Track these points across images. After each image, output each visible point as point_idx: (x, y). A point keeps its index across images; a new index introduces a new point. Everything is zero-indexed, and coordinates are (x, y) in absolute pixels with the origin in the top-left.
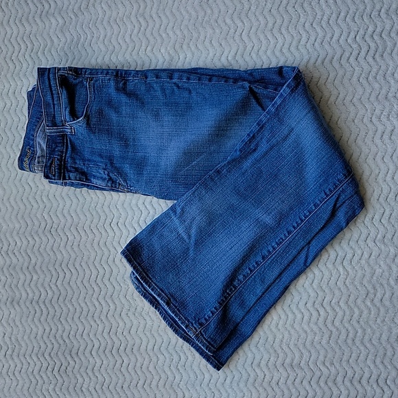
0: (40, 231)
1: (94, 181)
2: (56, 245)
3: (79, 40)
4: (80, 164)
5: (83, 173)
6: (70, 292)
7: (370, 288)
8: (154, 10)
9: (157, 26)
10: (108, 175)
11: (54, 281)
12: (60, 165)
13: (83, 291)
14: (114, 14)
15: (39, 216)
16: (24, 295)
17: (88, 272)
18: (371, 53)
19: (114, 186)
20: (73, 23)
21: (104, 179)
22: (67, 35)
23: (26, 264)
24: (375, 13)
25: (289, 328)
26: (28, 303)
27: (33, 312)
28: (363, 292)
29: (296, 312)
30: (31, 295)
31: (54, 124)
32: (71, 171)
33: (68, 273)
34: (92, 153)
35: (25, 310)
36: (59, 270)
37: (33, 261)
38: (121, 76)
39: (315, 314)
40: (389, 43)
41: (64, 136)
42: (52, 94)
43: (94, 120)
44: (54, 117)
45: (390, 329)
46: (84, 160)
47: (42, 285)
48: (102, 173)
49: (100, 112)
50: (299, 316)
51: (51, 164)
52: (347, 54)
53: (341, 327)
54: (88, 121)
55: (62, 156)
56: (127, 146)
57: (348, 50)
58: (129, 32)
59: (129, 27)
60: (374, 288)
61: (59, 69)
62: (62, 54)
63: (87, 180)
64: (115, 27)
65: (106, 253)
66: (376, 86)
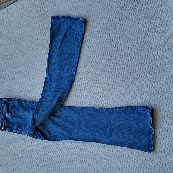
0: (6, 144)
1: (14, 130)
2: (11, 148)
3: (13, 88)
4: (10, 126)
5: (11, 128)
6: (16, 162)
7: (94, 156)
8: (32, 79)
9: (33, 83)
10: (17, 129)
11: (11, 159)
12: (5, 126)
13: (19, 161)
14: (21, 80)
15: (6, 140)
16: (3, 163)
17: (20, 155)
18: (88, 88)
19: (19, 132)
20: (11, 83)
21: (16, 130)
22: (10, 87)
23: (3, 154)
24: (88, 77)
25: (75, 169)
26: (4, 166)
27: (6, 168)
28: (93, 157)
29: (76, 164)
30: (5, 163)
31: (3, 114)
32: (7, 128)
33: (15, 156)
34: (14, 122)
35: (4, 168)
36: (12, 155)
37: (5, 153)
38: (21, 101)
39: (81, 164)
40: (92, 85)
41: (5, 118)
42: (2, 106)
43: (13, 114)
44: (3, 112)
45: (101, 167)
46: (11, 124)
47: (8, 160)
48: (16, 128)
49: (15, 111)
50: (77, 165)
51: (2, 126)
52: (82, 89)
53: (88, 168)
54: (11, 114)
55: (5, 123)
56: (22, 120)
57: (82, 88)
58: (26, 85)
59: (25, 84)
60: (96, 156)
61: (4, 99)
62: (9, 92)
63: (12, 130)
64: (22, 84)
65: (24, 150)
66: (90, 97)
